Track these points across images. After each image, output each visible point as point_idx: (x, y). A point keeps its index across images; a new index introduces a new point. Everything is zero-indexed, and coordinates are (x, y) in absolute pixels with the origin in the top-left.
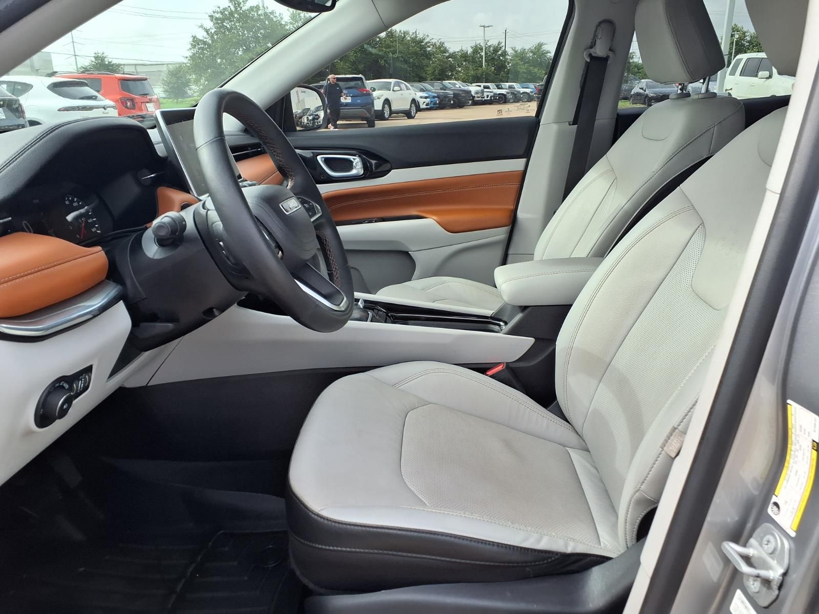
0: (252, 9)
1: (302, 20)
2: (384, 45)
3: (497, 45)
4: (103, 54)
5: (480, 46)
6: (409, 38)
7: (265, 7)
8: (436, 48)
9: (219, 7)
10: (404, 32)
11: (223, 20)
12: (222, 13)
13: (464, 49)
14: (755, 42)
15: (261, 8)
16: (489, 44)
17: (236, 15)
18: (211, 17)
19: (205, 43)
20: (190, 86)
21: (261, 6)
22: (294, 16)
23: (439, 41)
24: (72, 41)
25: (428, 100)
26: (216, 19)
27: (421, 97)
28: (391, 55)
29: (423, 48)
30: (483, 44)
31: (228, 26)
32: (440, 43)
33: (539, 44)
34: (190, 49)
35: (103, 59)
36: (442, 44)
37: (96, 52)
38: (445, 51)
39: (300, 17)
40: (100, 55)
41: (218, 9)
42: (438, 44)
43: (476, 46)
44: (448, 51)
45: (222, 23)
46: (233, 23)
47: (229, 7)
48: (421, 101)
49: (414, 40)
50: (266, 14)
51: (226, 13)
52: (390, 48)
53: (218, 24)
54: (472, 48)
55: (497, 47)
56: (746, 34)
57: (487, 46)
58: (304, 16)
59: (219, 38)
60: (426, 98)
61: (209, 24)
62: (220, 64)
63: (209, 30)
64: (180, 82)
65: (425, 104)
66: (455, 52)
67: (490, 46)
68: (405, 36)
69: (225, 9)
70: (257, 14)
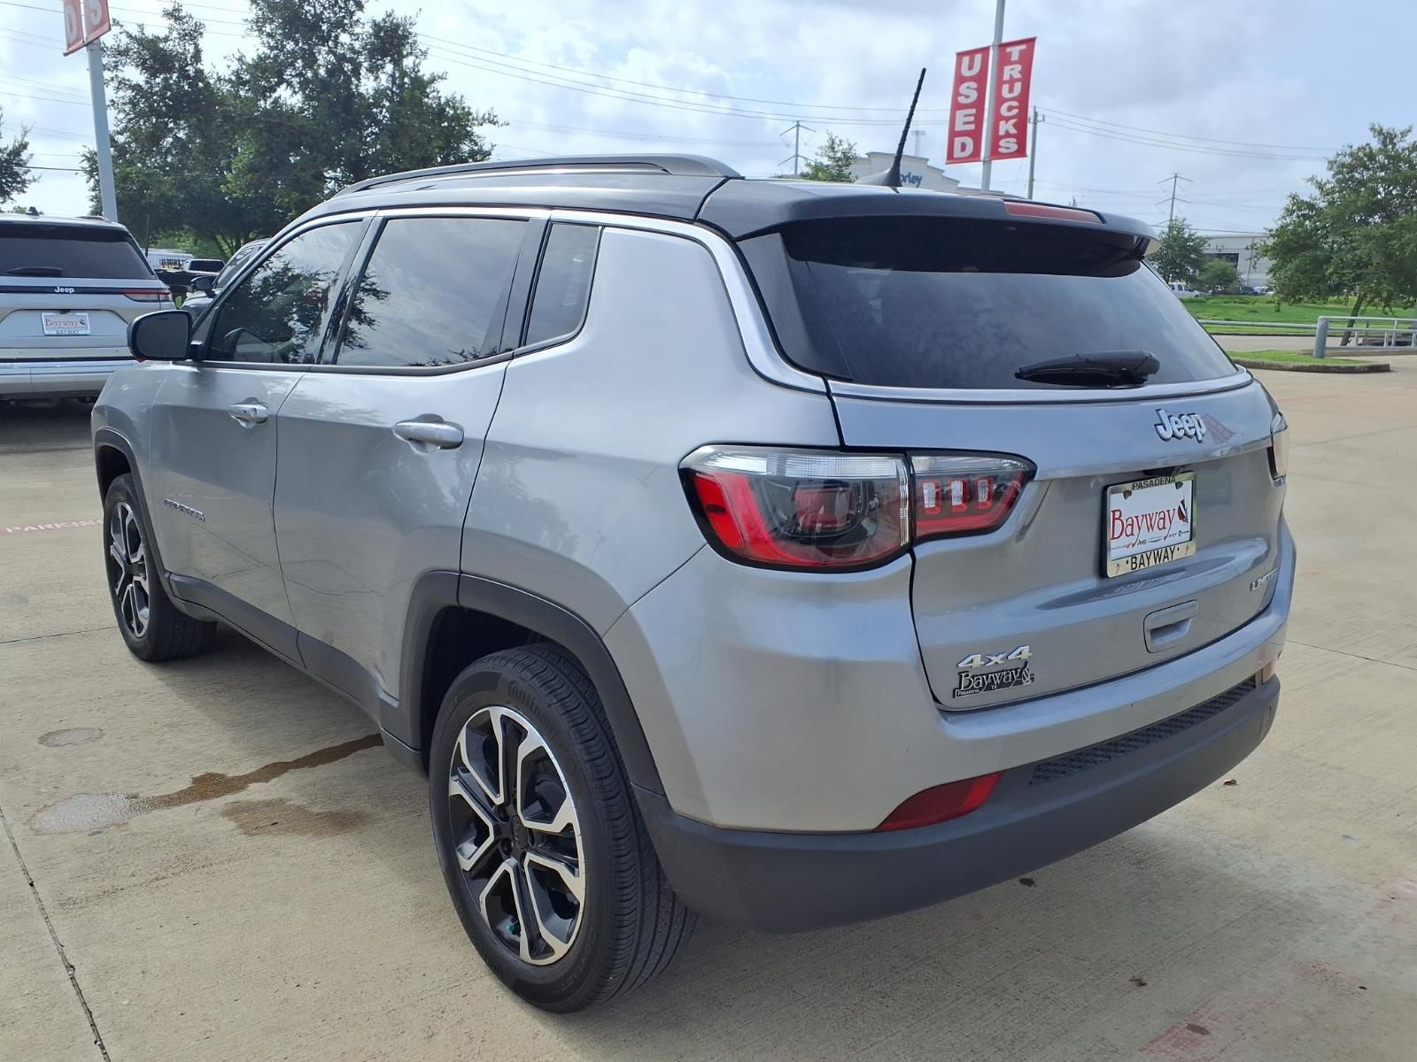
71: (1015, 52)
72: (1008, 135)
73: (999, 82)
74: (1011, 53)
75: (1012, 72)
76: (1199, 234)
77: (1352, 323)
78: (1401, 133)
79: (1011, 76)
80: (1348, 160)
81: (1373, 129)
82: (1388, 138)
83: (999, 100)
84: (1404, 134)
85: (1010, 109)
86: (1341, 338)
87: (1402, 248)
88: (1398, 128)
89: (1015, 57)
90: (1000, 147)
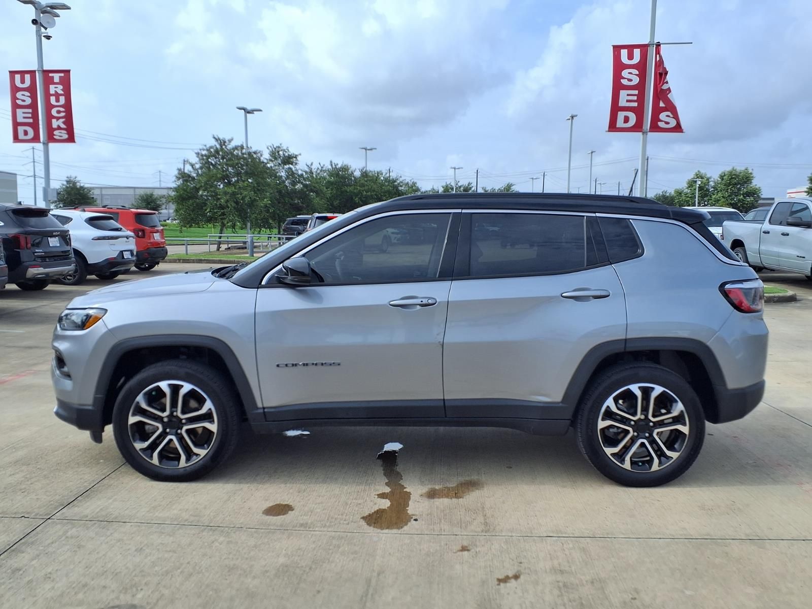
0: (236, 148)
1: (281, 158)
2: (358, 184)
3: (467, 185)
4: (75, 178)
5: (452, 186)
6: (382, 178)
7: (249, 146)
8: (408, 187)
9: (205, 146)
10: (377, 172)
11: (208, 157)
12: (208, 150)
13: (435, 188)
14: (719, 187)
15: (245, 147)
16: (460, 184)
17: (221, 153)
18: (198, 154)
19: (189, 176)
20: (159, 210)
21: (245, 145)
22: (273, 154)
23: (412, 181)
24: (32, 160)
25: (399, 236)
26: (202, 155)
27: (393, 233)
28: (365, 193)
29: (396, 187)
30: (453, 184)
31: (213, 162)
32: (413, 183)
33: (508, 185)
34: (175, 181)
35: (75, 183)
36: (414, 184)
37: (69, 176)
38: (418, 190)
39: (279, 154)
40: (72, 179)
41: (205, 148)
42: (411, 183)
43: (447, 186)
44: (419, 190)
45: (207, 159)
46: (217, 159)
47: (215, 145)
48: (393, 236)
49: (387, 180)
50: (250, 154)
51: (212, 150)
52: (364, 186)
53: (203, 159)
54: (443, 187)
55: (467, 187)
56: (710, 180)
57: (457, 186)
58: (284, 154)
59: (204, 173)
60: (397, 234)
61: (194, 159)
62: (202, 196)
63: (194, 165)
64: (149, 206)
65: (396, 239)
66: (427, 191)
67: (460, 187)
68: (378, 175)
69: (211, 147)
70: (241, 153)
71: (57, 77)
72: (59, 128)
73: (47, 95)
74: (53, 77)
75: (56, 89)
76: (86, 186)
77: (220, 237)
78: (229, 141)
79: (56, 92)
80: (204, 152)
81: (214, 138)
82: (222, 143)
83: (49, 107)
84: (230, 141)
85: (59, 112)
86: (216, 245)
87: (243, 199)
88: (227, 138)
89: (56, 80)
90: (54, 135)
